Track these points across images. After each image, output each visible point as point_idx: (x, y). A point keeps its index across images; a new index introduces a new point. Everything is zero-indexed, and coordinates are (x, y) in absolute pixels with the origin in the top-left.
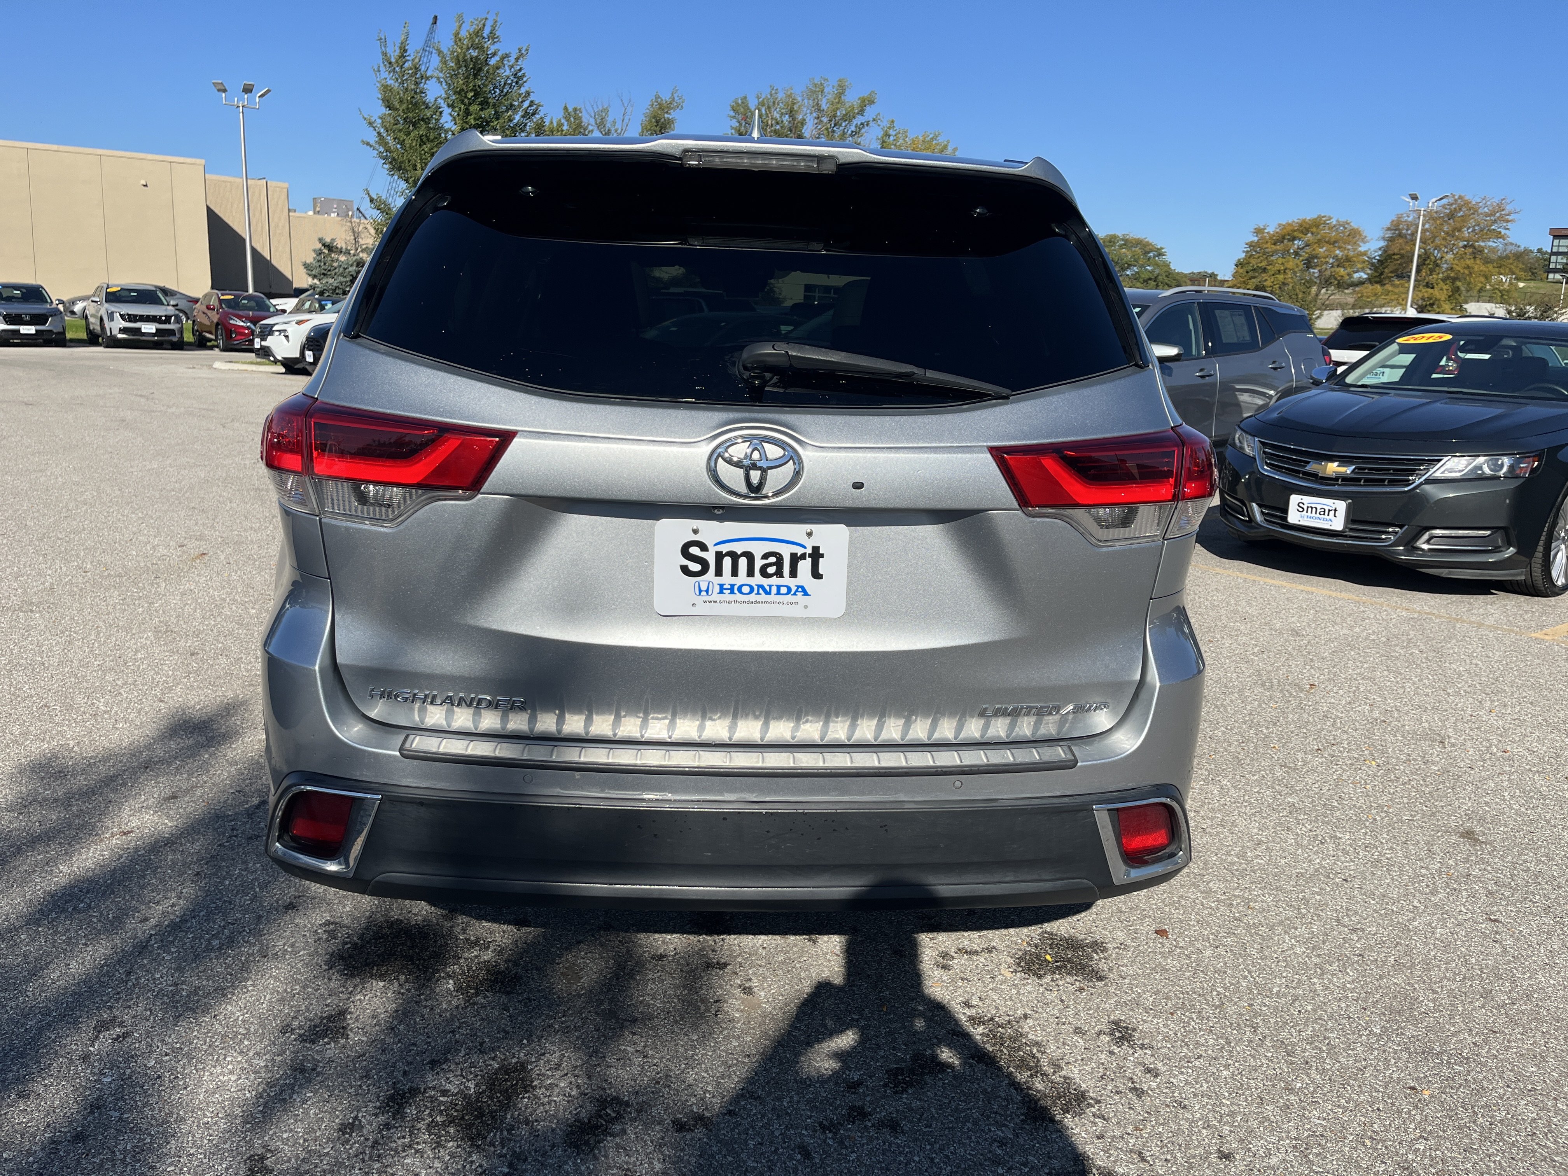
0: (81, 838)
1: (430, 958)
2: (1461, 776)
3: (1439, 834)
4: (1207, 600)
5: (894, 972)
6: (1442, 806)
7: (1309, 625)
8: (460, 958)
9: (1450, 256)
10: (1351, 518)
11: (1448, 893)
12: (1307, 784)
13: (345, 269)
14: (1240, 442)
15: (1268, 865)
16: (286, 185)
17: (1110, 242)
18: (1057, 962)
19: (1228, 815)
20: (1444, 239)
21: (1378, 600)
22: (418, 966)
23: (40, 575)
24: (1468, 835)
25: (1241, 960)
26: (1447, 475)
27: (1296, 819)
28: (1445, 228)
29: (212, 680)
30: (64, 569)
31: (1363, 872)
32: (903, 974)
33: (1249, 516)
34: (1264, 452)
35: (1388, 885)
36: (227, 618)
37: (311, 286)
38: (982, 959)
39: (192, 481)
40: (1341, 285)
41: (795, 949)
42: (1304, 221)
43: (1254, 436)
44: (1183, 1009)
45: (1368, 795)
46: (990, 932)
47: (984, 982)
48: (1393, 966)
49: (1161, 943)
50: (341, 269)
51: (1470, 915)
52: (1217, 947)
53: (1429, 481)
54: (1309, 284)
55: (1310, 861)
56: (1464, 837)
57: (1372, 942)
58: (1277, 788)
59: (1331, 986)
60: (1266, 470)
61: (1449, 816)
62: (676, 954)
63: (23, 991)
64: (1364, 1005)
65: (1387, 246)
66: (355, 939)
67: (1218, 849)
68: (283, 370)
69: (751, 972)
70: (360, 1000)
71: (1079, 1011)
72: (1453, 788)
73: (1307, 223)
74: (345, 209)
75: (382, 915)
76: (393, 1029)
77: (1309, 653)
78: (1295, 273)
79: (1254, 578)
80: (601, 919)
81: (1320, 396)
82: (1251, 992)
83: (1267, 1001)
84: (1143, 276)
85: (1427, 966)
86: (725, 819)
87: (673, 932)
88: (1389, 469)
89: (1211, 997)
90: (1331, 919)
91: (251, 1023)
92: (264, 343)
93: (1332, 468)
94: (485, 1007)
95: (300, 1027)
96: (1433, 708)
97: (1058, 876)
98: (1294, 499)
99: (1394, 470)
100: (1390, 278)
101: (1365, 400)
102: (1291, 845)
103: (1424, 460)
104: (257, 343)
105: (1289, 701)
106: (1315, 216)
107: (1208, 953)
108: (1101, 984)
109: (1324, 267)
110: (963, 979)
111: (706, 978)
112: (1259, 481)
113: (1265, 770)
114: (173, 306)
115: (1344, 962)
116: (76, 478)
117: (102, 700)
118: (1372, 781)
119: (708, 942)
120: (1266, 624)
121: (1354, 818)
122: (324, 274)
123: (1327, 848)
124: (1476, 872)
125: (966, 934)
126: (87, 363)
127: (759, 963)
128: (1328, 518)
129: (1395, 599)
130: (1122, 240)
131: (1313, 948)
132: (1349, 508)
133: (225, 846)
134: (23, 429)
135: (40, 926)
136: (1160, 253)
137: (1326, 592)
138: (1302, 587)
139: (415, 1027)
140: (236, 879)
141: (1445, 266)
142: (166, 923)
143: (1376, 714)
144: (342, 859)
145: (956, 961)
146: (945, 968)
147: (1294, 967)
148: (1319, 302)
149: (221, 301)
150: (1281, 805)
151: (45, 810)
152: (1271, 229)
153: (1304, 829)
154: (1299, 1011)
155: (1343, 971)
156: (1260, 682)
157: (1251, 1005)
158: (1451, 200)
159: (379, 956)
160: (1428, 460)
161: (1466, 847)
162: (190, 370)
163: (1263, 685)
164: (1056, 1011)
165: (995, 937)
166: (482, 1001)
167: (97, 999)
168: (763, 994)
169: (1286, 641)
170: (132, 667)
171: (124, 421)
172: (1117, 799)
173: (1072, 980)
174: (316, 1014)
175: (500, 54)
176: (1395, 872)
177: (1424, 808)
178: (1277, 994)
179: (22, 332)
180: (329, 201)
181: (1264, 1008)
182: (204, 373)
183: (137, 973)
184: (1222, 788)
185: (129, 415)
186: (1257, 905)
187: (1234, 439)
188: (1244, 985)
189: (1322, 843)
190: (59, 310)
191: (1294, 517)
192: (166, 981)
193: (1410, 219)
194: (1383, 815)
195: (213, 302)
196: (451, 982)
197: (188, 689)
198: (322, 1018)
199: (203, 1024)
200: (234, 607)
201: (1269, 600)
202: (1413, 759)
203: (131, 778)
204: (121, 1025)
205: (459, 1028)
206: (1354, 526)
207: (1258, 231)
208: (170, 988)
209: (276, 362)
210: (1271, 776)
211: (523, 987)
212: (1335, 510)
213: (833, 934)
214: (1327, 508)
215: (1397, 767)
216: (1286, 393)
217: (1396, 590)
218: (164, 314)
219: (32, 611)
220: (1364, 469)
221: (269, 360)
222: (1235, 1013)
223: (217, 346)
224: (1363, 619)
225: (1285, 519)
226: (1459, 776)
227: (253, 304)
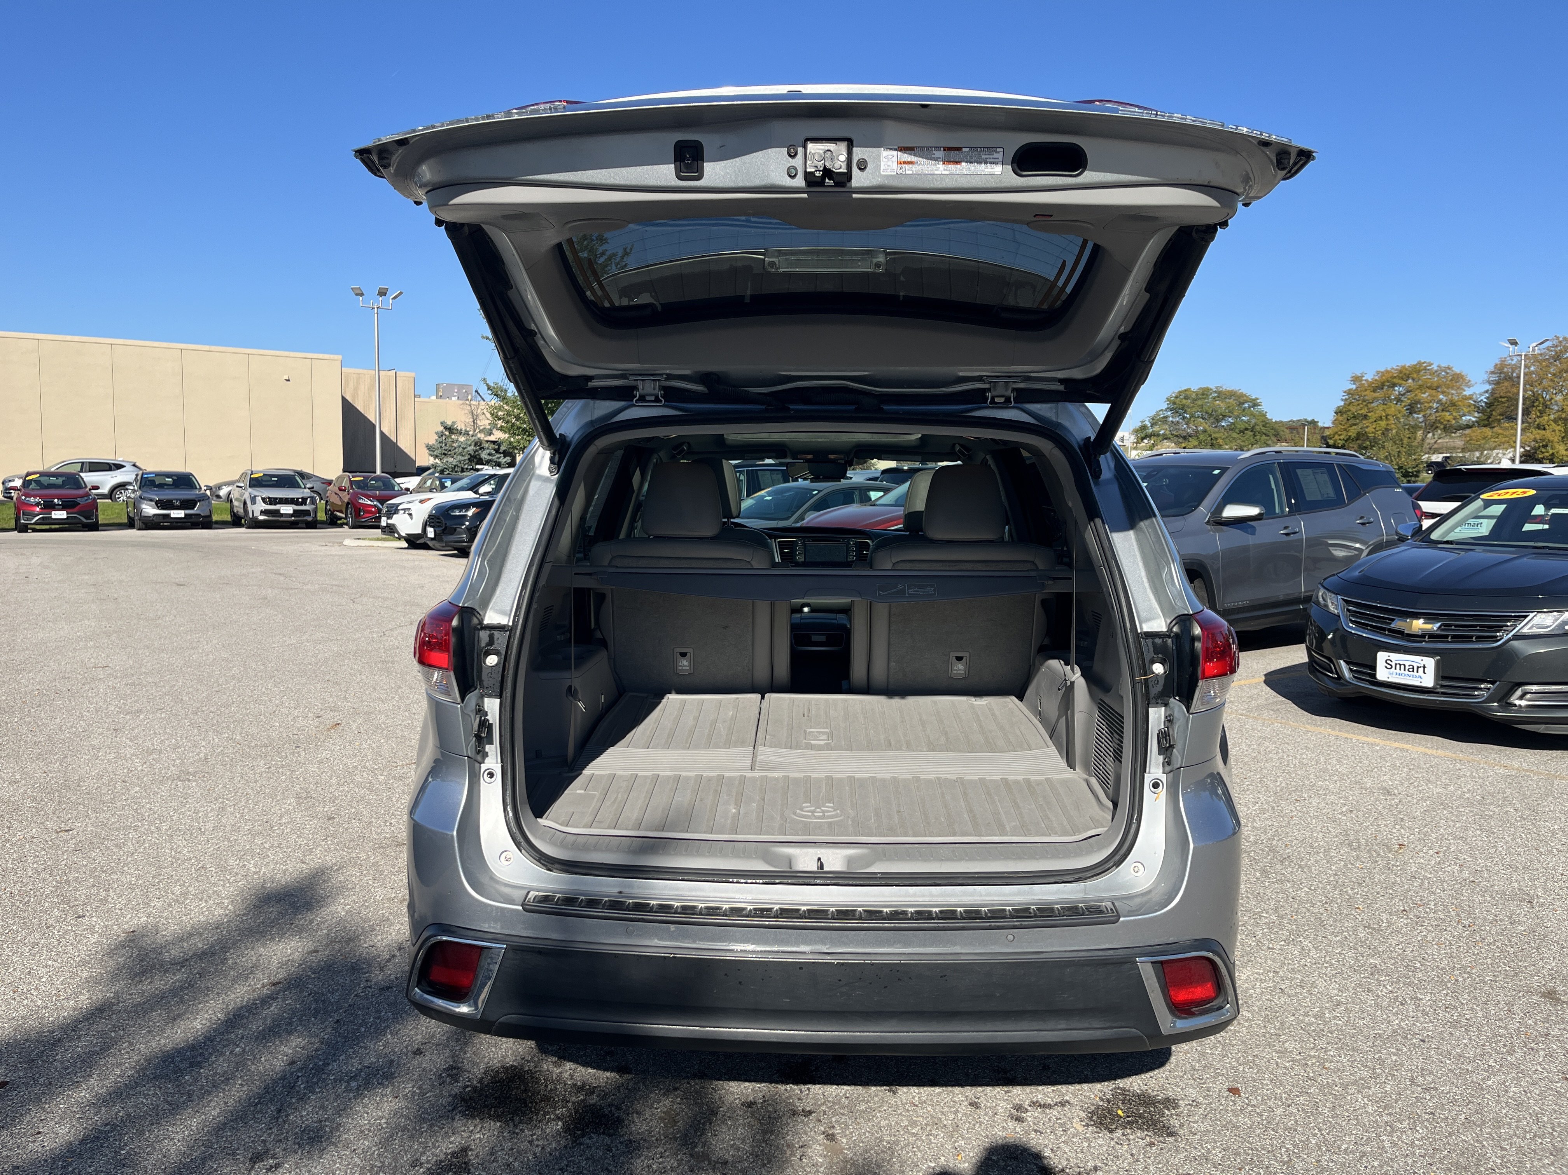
0: (236, 989)
1: (541, 1101)
2: (1547, 936)
3: (1521, 994)
4: (1296, 758)
5: (969, 1122)
6: (1525, 966)
7: (1402, 784)
8: (568, 1102)
9: (1559, 397)
10: (1441, 674)
11: (1525, 1053)
12: (1391, 945)
13: (464, 448)
14: (1324, 599)
15: (1346, 1025)
16: (413, 374)
17: (1203, 394)
18: (1128, 1117)
19: (1308, 976)
20: (1552, 380)
21: (1476, 758)
22: (531, 1109)
23: (195, 746)
24: (1550, 995)
25: (1312, 1118)
26: (1535, 631)
27: (1378, 980)
28: (1552, 370)
29: (347, 843)
30: (216, 740)
31: (1441, 1033)
32: (978, 1125)
33: (1337, 673)
34: (1348, 610)
35: (1465, 1045)
36: (359, 785)
37: (433, 465)
38: (1055, 1113)
39: (326, 655)
40: (1448, 429)
41: (876, 1099)
42: (1404, 367)
43: (1337, 594)
44: (1251, 1164)
45: (1451, 956)
46: (1064, 1086)
47: (1056, 1135)
48: (1463, 1124)
49: (1233, 1101)
50: (461, 449)
51: (1546, 1074)
52: (1289, 1106)
53: (1518, 637)
54: (1414, 428)
55: (1389, 1022)
56: (1545, 997)
57: (1444, 1101)
58: (1359, 949)
59: (1400, 1143)
60: (1352, 628)
61: (1532, 976)
62: (764, 1101)
63: (188, 1126)
64: (1430, 1161)
65: (1493, 389)
66: (475, 1082)
67: (1296, 1010)
68: (406, 545)
69: (834, 1119)
70: (479, 1138)
71: (1148, 1165)
72: (1538, 948)
73: (1406, 369)
74: (464, 393)
75: (499, 1061)
76: (508, 1165)
77: (1400, 812)
78: (1397, 418)
79: (1346, 735)
80: (696, 1067)
81: (1404, 554)
82: (1320, 1149)
83: (1334, 1157)
84: (1238, 426)
85: (1498, 1124)
86: (801, 968)
87: (761, 1081)
88: (1476, 626)
89: (1280, 1153)
90: (1405, 1079)
91: (386, 1157)
92: (390, 521)
93: (1418, 625)
94: (591, 1147)
95: (428, 1162)
96: (1524, 868)
97: (1108, 1025)
98: (1382, 656)
99: (1481, 626)
100: (1499, 420)
101: (1452, 556)
102: (1371, 1006)
103: (1511, 616)
104: (384, 522)
105: (1377, 862)
106: (1415, 363)
107: (1279, 1111)
108: (1171, 1139)
109: (1428, 412)
110: (1036, 1131)
111: (791, 1125)
112: (1344, 638)
113: (1348, 931)
114: (309, 488)
115: (1415, 1120)
116: (224, 655)
117: (252, 862)
118: (1457, 942)
119: (794, 1090)
120: (1356, 783)
121: (1436, 979)
122: (445, 454)
123: (1407, 1010)
124: (1555, 1032)
125: (1040, 1088)
126: (231, 544)
127: (842, 1111)
128: (1418, 674)
129: (1493, 756)
130: (1215, 392)
131: (1385, 1107)
132: (1438, 665)
133: (360, 997)
134: (176, 609)
135: (202, 1068)
136: (1255, 404)
137: (1421, 749)
138: (1396, 745)
139: (528, 1164)
140: (371, 1026)
141: (1556, 408)
142: (311, 1066)
143: (1466, 874)
144: (472, 1001)
145: (1029, 1114)
146: (1019, 1121)
147: (1365, 1125)
148: (1426, 446)
149: (351, 482)
150: (1362, 965)
151: (204, 963)
152: (1369, 376)
153: (1385, 990)
154: (1366, 1167)
155: (1413, 1129)
156: (1347, 842)
157: (1318, 1161)
158: (1555, 342)
159: (496, 1098)
160: (1515, 616)
161: (1547, 1006)
162: (323, 548)
163: (1350, 845)
164: (1126, 1164)
165: (1068, 1091)
166: (588, 1141)
167: (252, 1134)
168: (845, 1141)
169: (1377, 800)
170: (277, 831)
171: (266, 599)
172: (1160, 952)
173: (1143, 1135)
174: (441, 1151)
175: (608, 253)
176: (1474, 1032)
177: (1508, 968)
178: (1346, 1150)
179: (172, 516)
180: (450, 386)
181: (1331, 1164)
182: (335, 550)
183: (286, 1111)
184: (1303, 949)
185: (270, 593)
186: (1332, 1066)
187: (1317, 597)
188: (1313, 1142)
189: (1402, 1004)
190: (207, 495)
191: (1382, 674)
192: (311, 1118)
193: (1514, 362)
194: (1466, 976)
195: (345, 483)
196: (560, 1123)
197: (326, 851)
198: (446, 1154)
199: (344, 1157)
200: (365, 774)
201: (1361, 758)
202: (1500, 920)
203: (278, 934)
204: (274, 1157)
205: (567, 1166)
206: (1444, 683)
207: (1356, 379)
208: (316, 1125)
209: (400, 538)
210: (1353, 937)
211: (625, 1129)
212: (1424, 667)
213: (913, 1086)
214: (1415, 665)
215: (1483, 928)
216: (1377, 548)
217: (1496, 747)
218: (300, 496)
219: (189, 780)
220: (1450, 625)
221: (394, 536)
222: (1302, 1169)
223: (346, 524)
224: (1459, 777)
225: (1374, 676)
226: (1545, 936)
227: (380, 484)
